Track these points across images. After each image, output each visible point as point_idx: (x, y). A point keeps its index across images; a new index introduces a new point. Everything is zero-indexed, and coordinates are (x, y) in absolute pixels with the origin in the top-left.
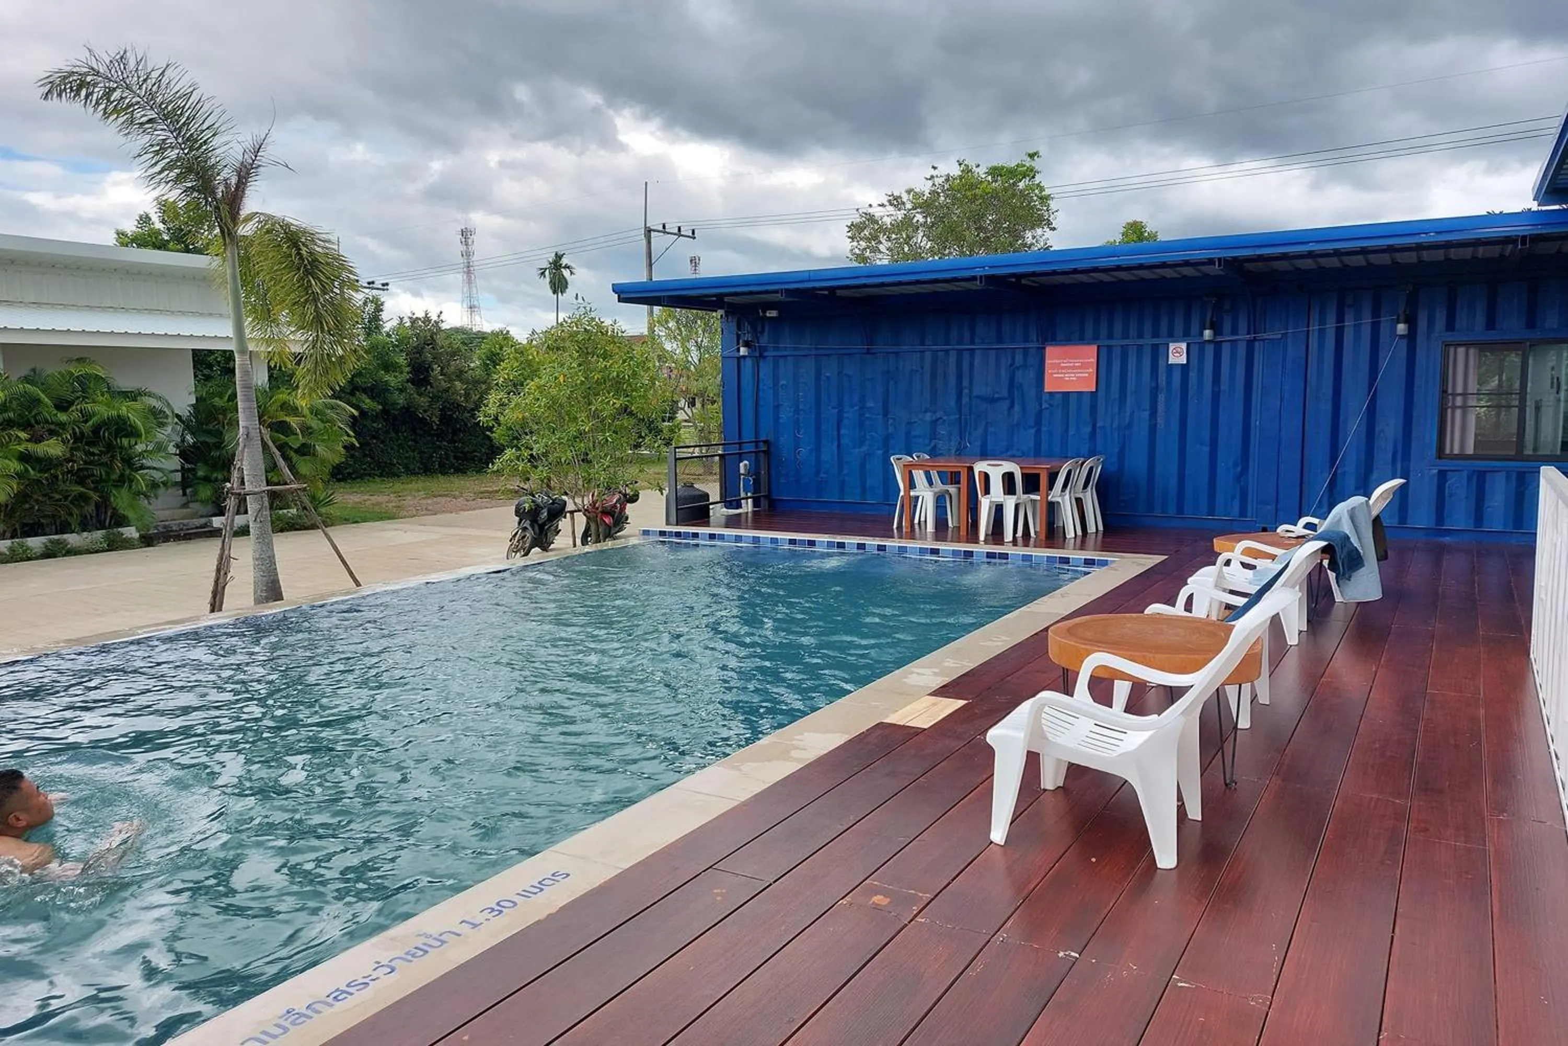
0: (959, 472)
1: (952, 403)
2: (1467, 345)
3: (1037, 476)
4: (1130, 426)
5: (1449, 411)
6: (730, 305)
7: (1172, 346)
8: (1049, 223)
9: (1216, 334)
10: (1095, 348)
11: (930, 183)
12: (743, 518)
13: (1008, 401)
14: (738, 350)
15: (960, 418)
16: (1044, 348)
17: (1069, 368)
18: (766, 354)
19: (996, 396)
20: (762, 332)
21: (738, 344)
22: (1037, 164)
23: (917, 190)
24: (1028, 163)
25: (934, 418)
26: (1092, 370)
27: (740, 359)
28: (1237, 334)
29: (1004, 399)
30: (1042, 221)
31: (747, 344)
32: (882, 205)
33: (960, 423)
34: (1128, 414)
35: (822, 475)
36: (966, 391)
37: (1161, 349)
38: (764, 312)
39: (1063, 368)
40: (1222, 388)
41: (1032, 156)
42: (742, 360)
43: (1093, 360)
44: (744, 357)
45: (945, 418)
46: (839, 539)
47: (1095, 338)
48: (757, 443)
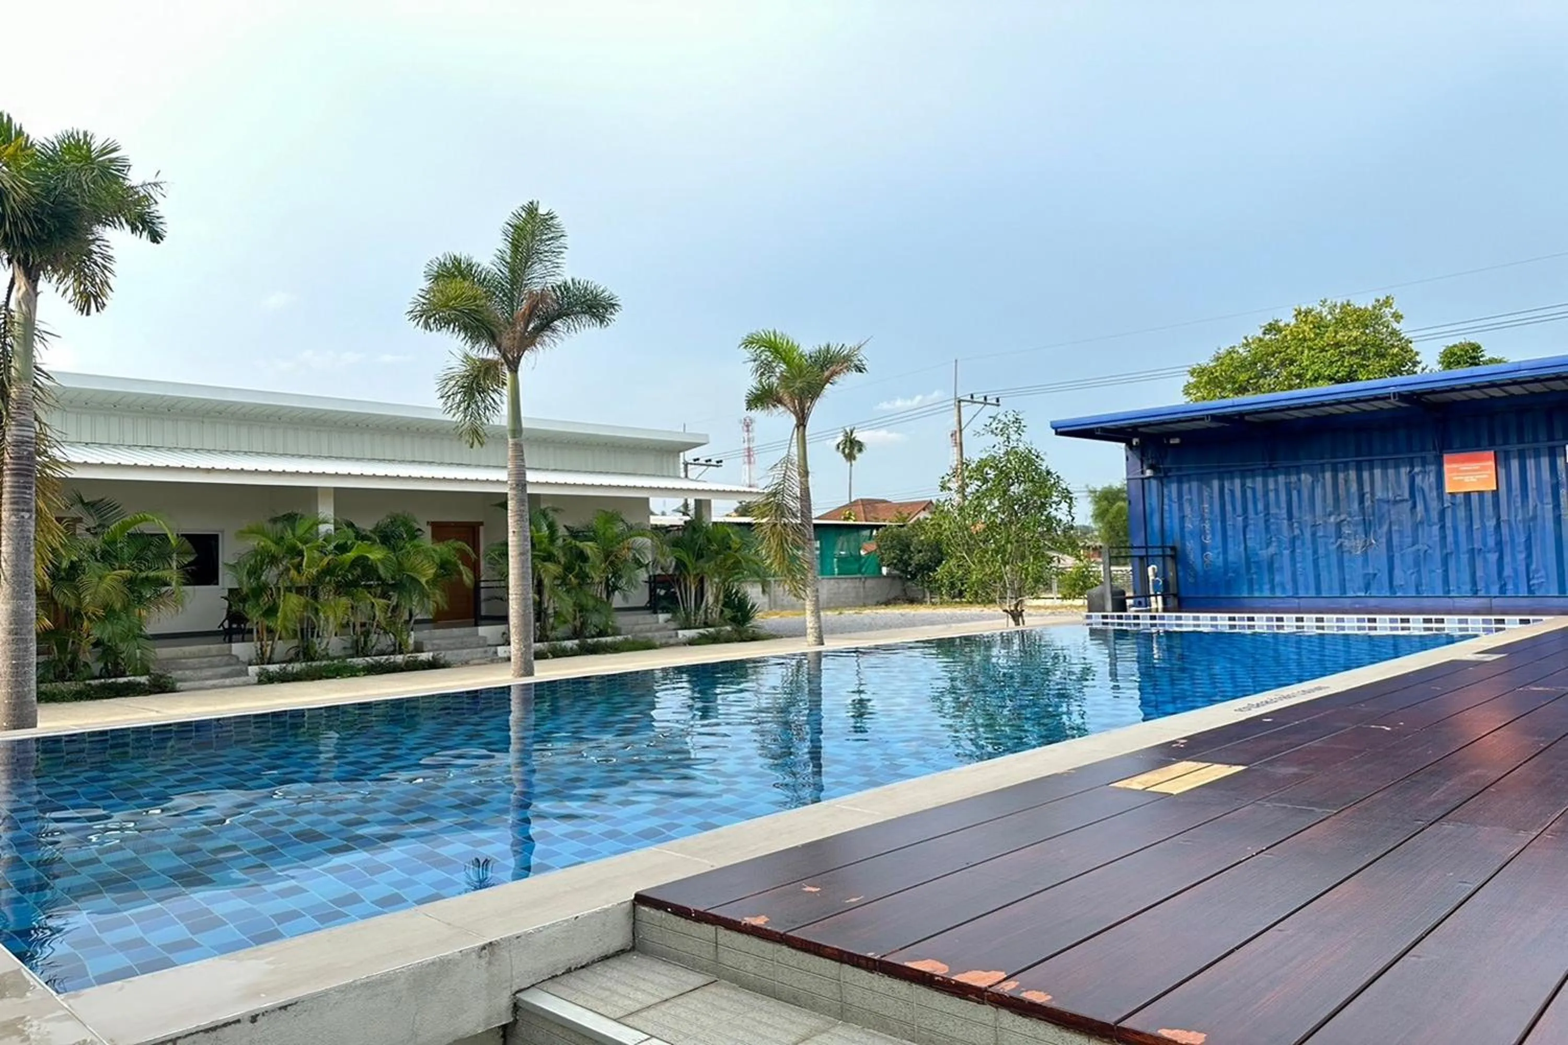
1: (1356, 506)
4: (1534, 518)
10: (1492, 452)
13: (1410, 503)
14: (1143, 472)
15: (1364, 519)
16: (1442, 456)
17: (1466, 471)
18: (1169, 474)
19: (1398, 498)
20: (1166, 456)
21: (1143, 467)
25: (1338, 520)
26: (1491, 472)
27: (1144, 480)
29: (1407, 500)
31: (1150, 467)
33: (1365, 523)
34: (1531, 507)
35: (1230, 575)
36: (1368, 496)
37: (1558, 450)
38: (1168, 441)
39: (1461, 472)
42: (1146, 481)
43: (1491, 464)
44: (1149, 478)
45: (1349, 519)
47: (1491, 444)
48: (1163, 547)
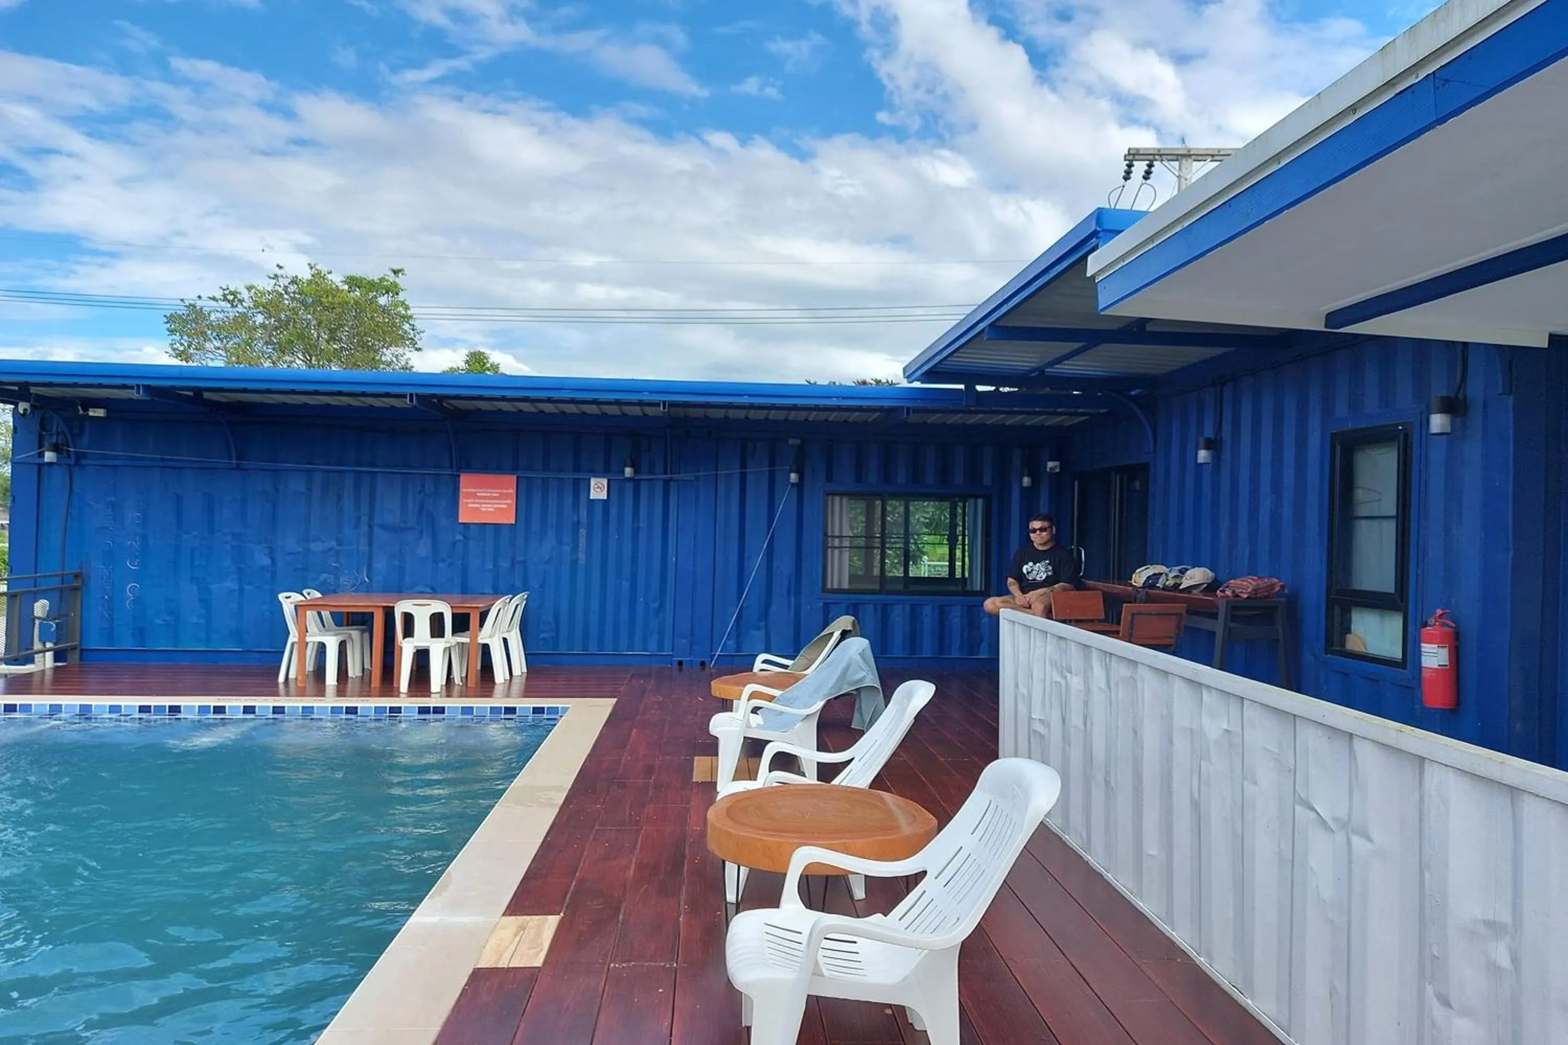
0: (372, 613)
2: (842, 495)
3: (467, 616)
5: (829, 551)
6: (39, 397)
7: (593, 481)
8: (413, 343)
9: (636, 472)
10: (515, 477)
11: (274, 281)
12: (36, 679)
13: (416, 532)
14: (41, 455)
16: (459, 476)
17: (485, 498)
18: (84, 462)
19: (403, 525)
20: (82, 433)
21: (40, 446)
22: (401, 280)
23: (260, 288)
24: (392, 278)
26: (511, 502)
27: (41, 466)
28: (654, 474)
29: (412, 529)
30: (402, 339)
31: (55, 448)
32: (214, 299)
36: (367, 519)
37: (582, 485)
38: (86, 409)
39: (480, 498)
40: (641, 525)
41: (396, 272)
42: (46, 468)
43: (512, 491)
44: (50, 464)
45: (339, 547)
46: (212, 701)
47: (514, 469)
